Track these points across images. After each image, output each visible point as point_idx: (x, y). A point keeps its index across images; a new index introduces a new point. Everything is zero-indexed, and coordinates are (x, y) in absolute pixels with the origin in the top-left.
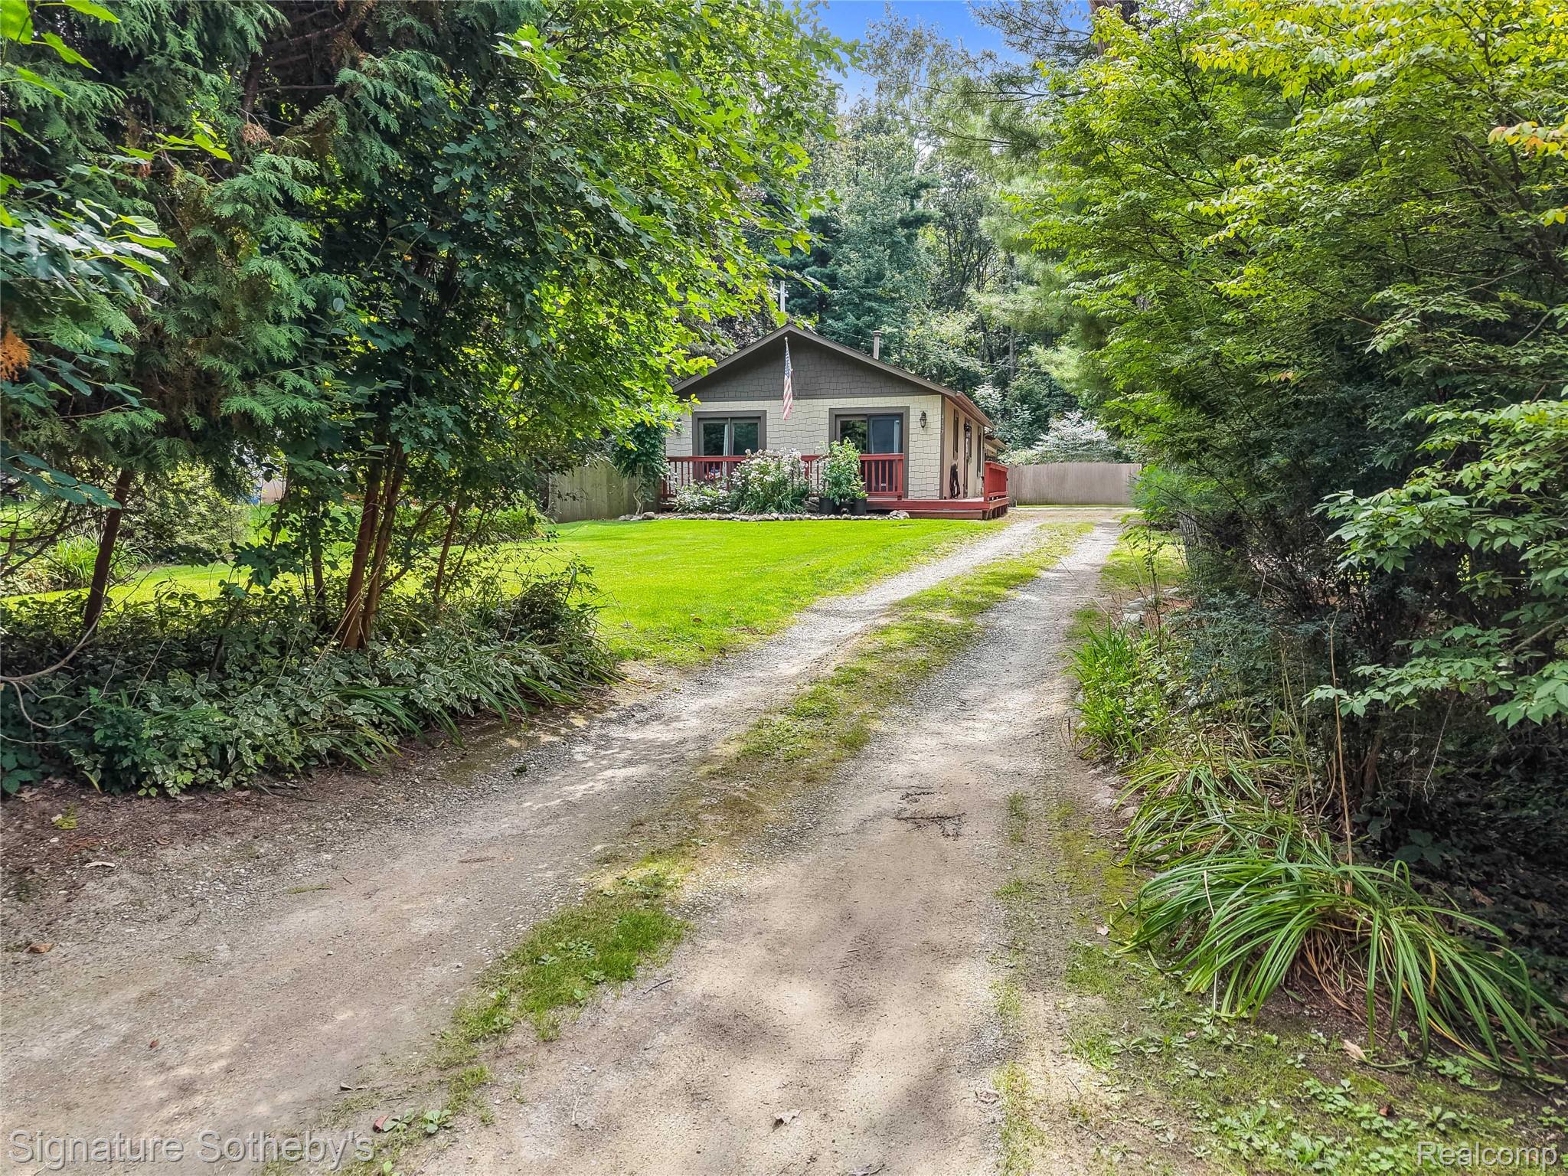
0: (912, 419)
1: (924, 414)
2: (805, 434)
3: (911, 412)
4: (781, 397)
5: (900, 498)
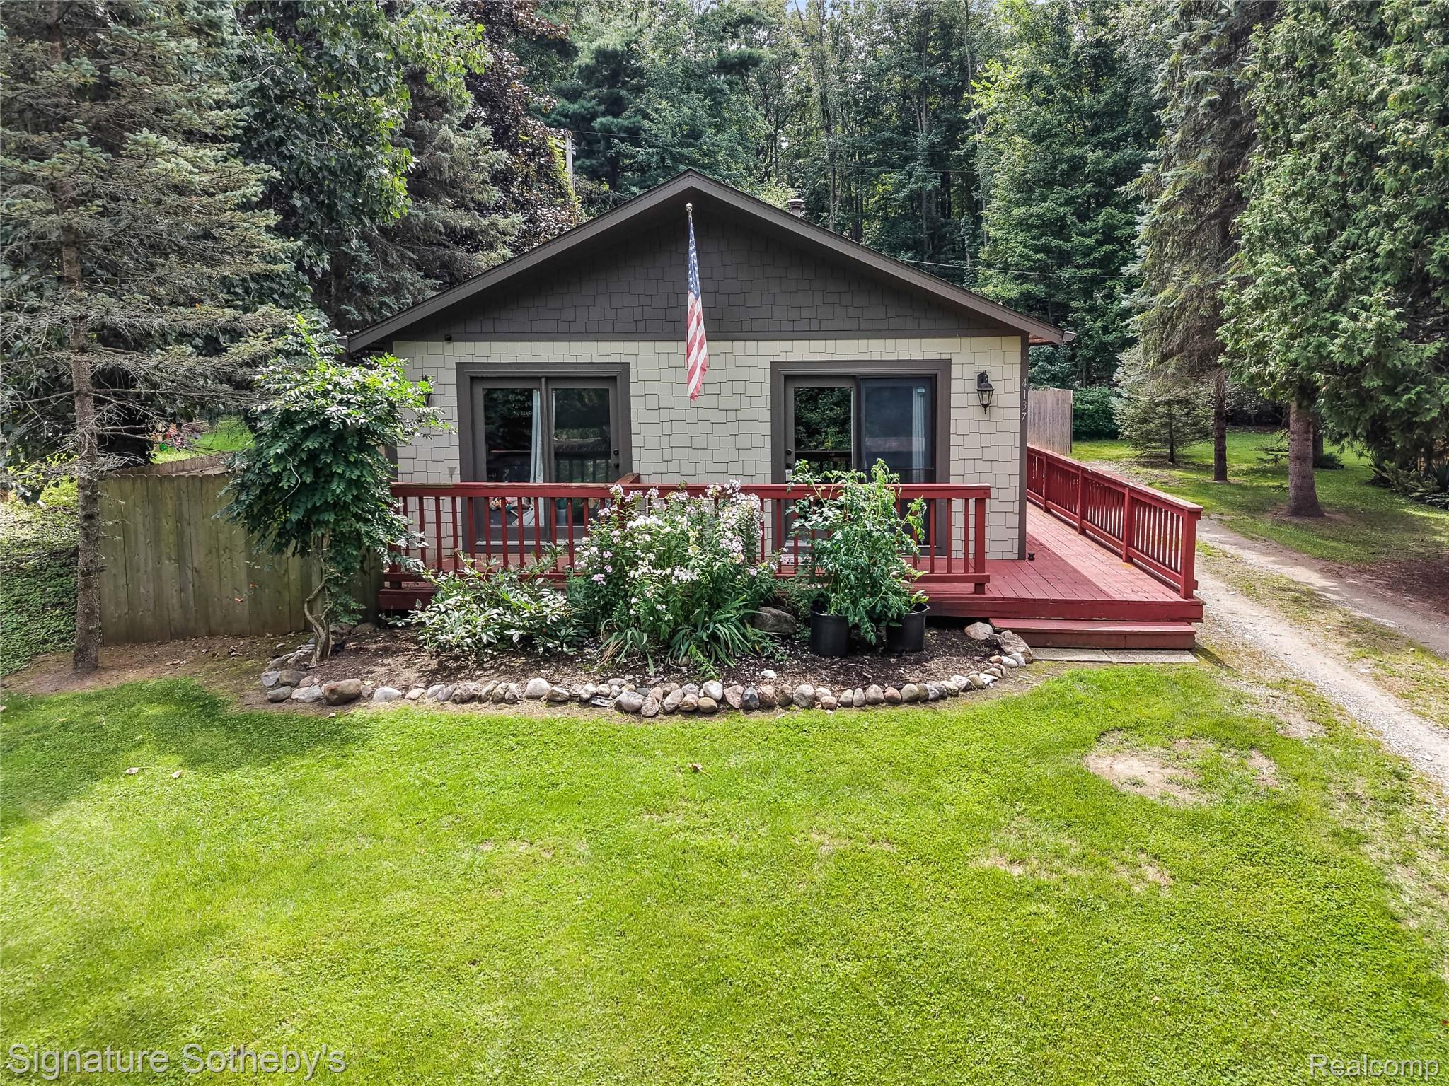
0: (956, 386)
1: (982, 378)
2: (718, 416)
3: (955, 372)
4: (678, 333)
5: (980, 587)
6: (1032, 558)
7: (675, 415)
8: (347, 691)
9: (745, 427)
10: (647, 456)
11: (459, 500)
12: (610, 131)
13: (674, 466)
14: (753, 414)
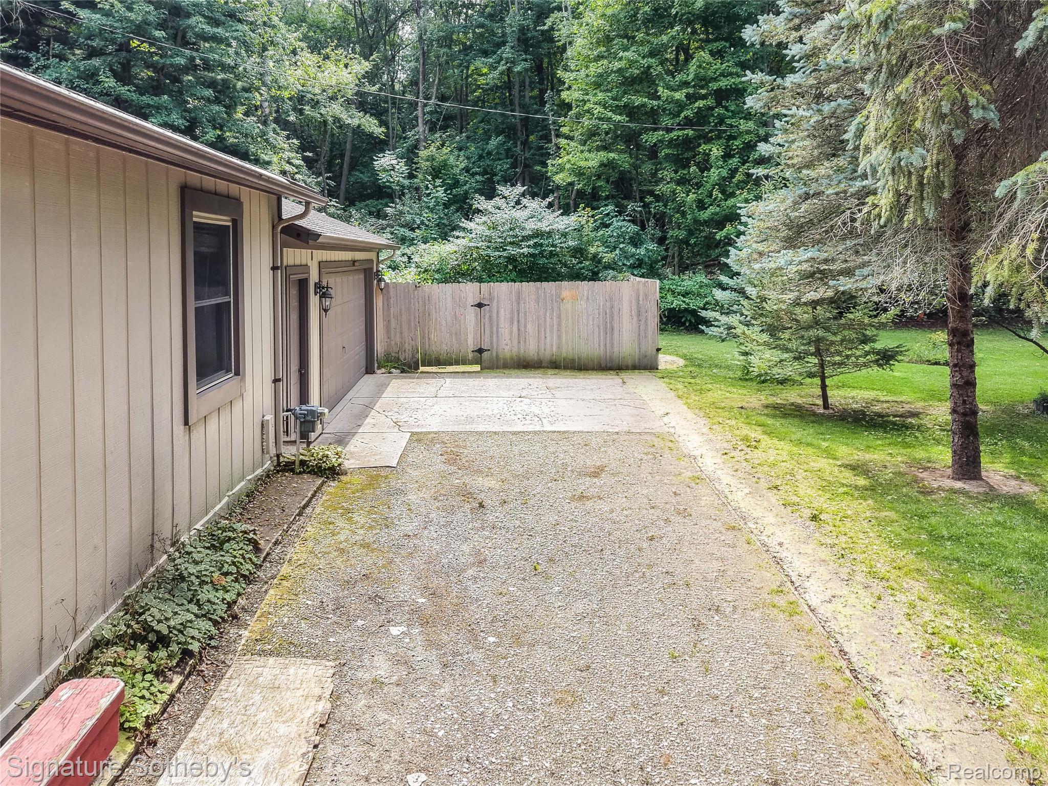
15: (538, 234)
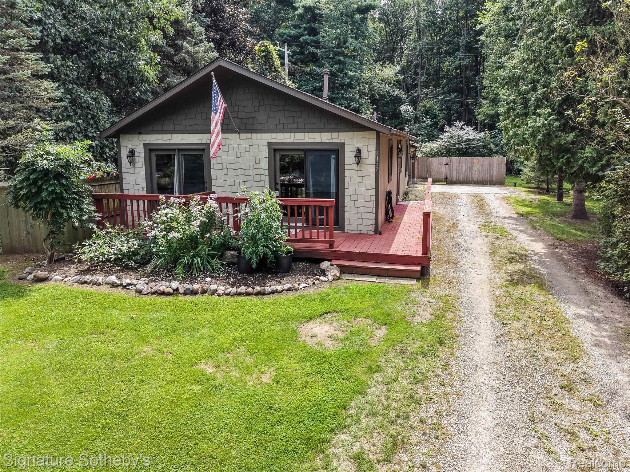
0: (347, 155)
1: (359, 151)
2: (246, 167)
3: (347, 148)
5: (331, 245)
6: (380, 234)
7: (229, 166)
8: (40, 277)
9: (258, 171)
10: (218, 184)
11: (146, 201)
12: (307, 42)
13: (229, 189)
14: (260, 166)
15: (468, 140)
